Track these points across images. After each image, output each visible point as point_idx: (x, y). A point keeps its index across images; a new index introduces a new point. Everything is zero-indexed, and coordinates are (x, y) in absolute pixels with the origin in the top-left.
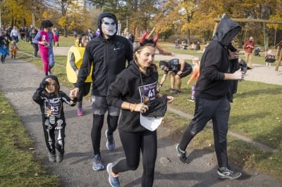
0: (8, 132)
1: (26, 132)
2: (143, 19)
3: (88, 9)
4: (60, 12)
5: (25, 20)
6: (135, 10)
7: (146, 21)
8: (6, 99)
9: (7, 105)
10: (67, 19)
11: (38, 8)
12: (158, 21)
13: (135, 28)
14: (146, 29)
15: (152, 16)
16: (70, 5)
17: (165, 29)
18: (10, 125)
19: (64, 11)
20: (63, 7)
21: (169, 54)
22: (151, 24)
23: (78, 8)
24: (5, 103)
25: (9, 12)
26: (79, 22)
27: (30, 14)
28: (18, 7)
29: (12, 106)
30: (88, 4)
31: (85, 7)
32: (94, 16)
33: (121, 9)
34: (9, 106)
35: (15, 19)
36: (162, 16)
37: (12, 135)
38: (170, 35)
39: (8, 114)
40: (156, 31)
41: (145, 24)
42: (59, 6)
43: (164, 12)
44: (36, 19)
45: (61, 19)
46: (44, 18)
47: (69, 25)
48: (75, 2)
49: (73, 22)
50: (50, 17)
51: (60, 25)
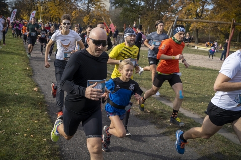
5: (59, 17)
6: (152, 9)
10: (90, 17)
11: (71, 8)
16: (94, 6)
19: (89, 10)
20: (88, 7)
25: (48, 12)
26: (100, 20)
28: (55, 7)
42: (86, 7)
45: (85, 17)
46: (73, 16)
47: (91, 22)
48: (99, 3)
49: (95, 20)
50: (77, 15)
51: (84, 22)
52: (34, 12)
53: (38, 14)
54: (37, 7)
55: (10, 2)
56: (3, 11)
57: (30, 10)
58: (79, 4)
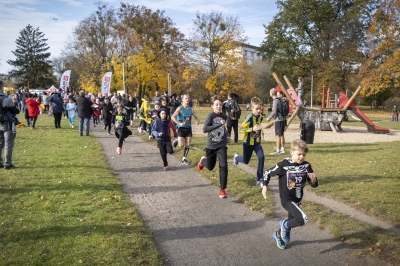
0: (135, 255)
1: (159, 257)
2: (338, 72)
3: (249, 63)
4: (208, 69)
5: (157, 84)
6: (326, 59)
7: (343, 77)
8: (133, 205)
9: (132, 214)
10: (218, 79)
11: (176, 66)
12: (364, 75)
13: (326, 90)
14: (344, 90)
15: (355, 67)
16: (223, 58)
17: (377, 88)
18: (137, 246)
19: (214, 68)
20: (212, 60)
21: (386, 132)
22: (352, 80)
23: (235, 60)
24: (130, 211)
25: (136, 73)
26: (236, 84)
27: (165, 76)
28: (148, 66)
29: (140, 216)
30: (249, 54)
31: (245, 58)
32: (259, 72)
33: (302, 59)
34: (136, 215)
35: (143, 84)
36: (373, 66)
37: (140, 260)
38: (386, 98)
39: (134, 228)
40: (363, 93)
41: (343, 81)
42: (205, 60)
43: (375, 59)
44: (173, 82)
45: (209, 80)
46: (185, 80)
47: (221, 89)
48: (230, 52)
49: (227, 84)
50: (193, 77)
51: (207, 90)
52: (109, 75)
53: (115, 80)
54: (112, 67)
55: (56, 61)
56: (42, 78)
57: (98, 73)
58: (194, 56)
